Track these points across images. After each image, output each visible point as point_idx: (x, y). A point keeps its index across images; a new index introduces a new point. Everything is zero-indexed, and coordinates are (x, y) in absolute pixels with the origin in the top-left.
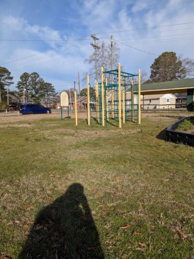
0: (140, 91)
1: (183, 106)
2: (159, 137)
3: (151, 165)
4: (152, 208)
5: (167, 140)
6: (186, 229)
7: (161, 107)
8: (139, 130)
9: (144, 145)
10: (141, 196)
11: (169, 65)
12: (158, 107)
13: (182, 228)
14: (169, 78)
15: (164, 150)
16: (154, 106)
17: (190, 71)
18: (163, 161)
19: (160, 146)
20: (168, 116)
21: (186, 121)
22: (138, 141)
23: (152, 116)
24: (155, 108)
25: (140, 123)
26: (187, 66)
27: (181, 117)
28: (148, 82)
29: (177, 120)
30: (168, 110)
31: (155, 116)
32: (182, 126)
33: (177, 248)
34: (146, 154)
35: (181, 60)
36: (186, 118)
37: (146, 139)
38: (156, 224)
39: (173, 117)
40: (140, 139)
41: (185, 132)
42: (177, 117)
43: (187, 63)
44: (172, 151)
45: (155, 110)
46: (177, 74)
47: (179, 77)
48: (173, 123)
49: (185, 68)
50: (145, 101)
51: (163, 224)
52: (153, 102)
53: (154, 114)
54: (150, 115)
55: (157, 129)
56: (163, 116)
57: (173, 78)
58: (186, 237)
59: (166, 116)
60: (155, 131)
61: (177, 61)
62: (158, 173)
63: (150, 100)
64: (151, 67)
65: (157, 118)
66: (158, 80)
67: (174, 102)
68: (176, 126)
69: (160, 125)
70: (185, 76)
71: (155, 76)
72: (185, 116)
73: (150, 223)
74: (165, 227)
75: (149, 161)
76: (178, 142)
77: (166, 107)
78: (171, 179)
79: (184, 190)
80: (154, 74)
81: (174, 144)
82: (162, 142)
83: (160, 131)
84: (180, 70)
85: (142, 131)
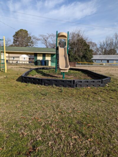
0: (5, 51)
1: (33, 62)
2: (18, 80)
3: (10, 98)
4: (8, 124)
5: (22, 82)
6: (27, 129)
7: (21, 62)
8: (5, 76)
9: (8, 86)
10: (2, 119)
11: (24, 37)
12: (19, 62)
13: (25, 130)
14: (24, 45)
15: (20, 88)
16: (16, 61)
17: (35, 43)
18: (19, 94)
19: (18, 85)
20: (24, 68)
21: (33, 70)
22: (4, 83)
23: (15, 68)
24: (17, 62)
25: (6, 72)
26: (34, 40)
27: (31, 68)
28: (12, 46)
29: (29, 70)
30: (25, 64)
31: (17, 68)
32: (31, 73)
33: (21, 142)
34: (8, 91)
35: (31, 36)
36: (34, 69)
37: (9, 82)
38: (9, 133)
39: (27, 68)
40: (5, 83)
41: (33, 77)
42: (29, 68)
43: (34, 38)
44: (24, 88)
45: (17, 64)
46: (29, 44)
47: (30, 45)
48: (26, 72)
49: (33, 41)
50: (10, 58)
51: (14, 131)
52: (15, 59)
53: (16, 66)
54: (13, 67)
55: (17, 75)
56: (21, 68)
57: (27, 46)
58: (26, 134)
59: (23, 68)
60: (16, 77)
61: (29, 36)
62: (15, 102)
63: (14, 58)
64: (13, 37)
65: (17, 69)
66: (18, 46)
67: (28, 60)
68: (28, 73)
69: (19, 73)
70: (33, 46)
71: (16, 42)
72: (33, 68)
73: (6, 134)
74: (15, 133)
75: (10, 96)
76: (28, 82)
77: (24, 62)
78: (22, 104)
79: (28, 109)
80: (15, 41)
81: (26, 84)
82: (19, 83)
83: (19, 77)
84: (30, 41)
85: (7, 77)
